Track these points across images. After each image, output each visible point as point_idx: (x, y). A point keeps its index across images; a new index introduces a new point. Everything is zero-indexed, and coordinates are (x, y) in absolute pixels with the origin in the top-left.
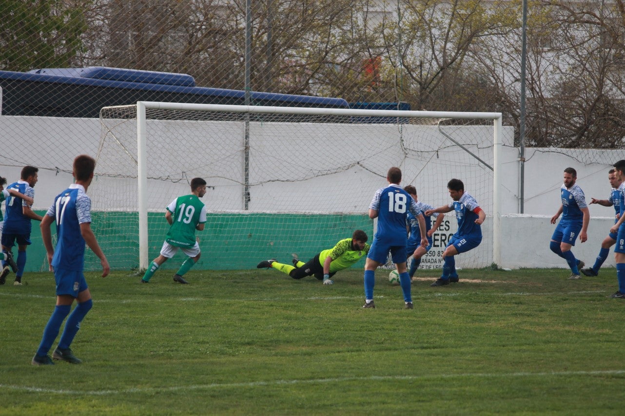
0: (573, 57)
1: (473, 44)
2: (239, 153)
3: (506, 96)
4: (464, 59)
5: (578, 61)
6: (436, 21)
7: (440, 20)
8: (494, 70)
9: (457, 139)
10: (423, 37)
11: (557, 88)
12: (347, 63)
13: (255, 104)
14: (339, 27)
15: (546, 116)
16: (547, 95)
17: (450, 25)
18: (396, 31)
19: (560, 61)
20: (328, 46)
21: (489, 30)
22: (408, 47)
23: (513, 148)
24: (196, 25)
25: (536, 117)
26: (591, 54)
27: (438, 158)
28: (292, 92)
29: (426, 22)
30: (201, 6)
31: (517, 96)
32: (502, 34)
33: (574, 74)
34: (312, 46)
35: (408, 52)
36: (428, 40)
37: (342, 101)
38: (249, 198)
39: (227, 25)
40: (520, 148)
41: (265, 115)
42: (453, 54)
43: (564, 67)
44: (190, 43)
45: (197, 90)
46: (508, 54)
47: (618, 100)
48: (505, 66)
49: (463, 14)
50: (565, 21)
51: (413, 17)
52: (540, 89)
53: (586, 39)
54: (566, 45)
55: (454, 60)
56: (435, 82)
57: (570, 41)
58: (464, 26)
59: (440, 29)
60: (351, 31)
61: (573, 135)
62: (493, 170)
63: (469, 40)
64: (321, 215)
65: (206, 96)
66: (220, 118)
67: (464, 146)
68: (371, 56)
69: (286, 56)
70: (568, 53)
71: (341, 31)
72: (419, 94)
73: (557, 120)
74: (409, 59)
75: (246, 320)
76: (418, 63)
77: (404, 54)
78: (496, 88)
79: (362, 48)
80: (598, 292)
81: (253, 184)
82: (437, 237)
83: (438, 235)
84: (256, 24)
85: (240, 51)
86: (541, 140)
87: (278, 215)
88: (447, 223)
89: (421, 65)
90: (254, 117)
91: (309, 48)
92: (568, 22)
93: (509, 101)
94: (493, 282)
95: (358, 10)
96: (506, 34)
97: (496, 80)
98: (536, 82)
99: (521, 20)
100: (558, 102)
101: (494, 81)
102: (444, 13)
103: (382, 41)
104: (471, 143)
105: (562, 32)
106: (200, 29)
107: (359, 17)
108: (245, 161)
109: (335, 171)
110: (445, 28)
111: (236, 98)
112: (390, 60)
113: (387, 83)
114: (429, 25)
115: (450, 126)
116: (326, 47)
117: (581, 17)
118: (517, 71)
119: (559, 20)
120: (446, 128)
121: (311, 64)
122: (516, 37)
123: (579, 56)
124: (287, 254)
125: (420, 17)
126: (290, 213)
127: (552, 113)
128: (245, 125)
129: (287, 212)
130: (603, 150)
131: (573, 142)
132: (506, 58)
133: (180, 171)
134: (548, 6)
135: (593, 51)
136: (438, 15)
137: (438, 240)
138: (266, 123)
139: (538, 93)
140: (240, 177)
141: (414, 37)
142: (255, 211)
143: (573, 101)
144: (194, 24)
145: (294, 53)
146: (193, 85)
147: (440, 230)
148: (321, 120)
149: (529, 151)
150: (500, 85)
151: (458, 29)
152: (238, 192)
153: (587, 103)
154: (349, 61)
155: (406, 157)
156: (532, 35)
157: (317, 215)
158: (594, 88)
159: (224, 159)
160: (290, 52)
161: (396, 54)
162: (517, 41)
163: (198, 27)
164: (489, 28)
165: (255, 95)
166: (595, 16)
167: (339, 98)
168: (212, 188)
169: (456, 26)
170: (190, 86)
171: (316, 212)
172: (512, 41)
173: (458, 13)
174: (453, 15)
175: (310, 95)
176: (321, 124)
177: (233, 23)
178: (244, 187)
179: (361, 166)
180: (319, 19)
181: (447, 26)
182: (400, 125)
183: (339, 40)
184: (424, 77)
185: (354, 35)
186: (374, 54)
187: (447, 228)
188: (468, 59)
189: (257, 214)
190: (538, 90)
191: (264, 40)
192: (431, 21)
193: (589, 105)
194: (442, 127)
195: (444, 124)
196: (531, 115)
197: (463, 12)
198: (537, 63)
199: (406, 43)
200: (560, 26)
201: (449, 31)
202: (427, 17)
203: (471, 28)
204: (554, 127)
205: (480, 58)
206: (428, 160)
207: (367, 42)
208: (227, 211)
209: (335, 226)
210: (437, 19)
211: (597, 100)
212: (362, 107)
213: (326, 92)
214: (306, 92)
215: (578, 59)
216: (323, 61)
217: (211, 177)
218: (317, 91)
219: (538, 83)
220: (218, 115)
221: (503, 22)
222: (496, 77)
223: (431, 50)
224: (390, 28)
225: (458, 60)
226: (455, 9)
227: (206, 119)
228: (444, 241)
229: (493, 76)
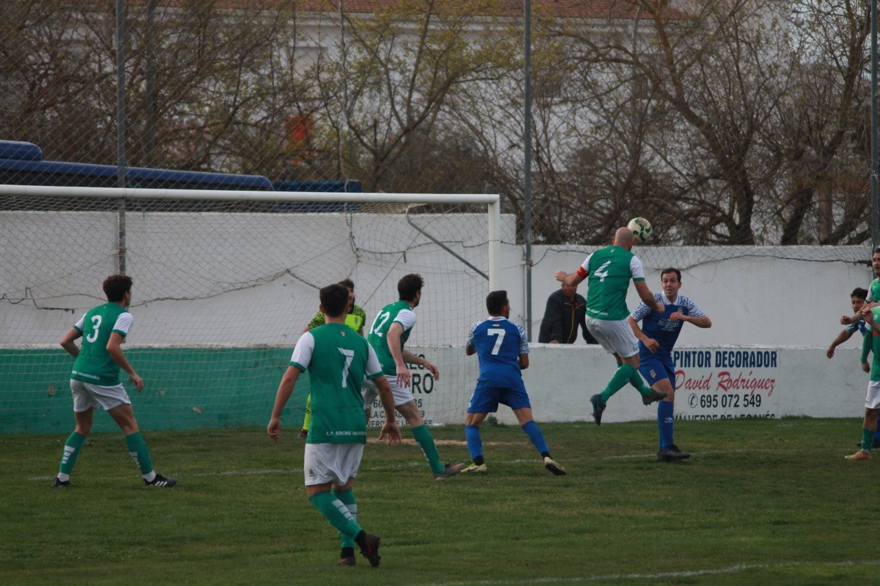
0: (596, 112)
1: (450, 93)
2: (111, 259)
3: (500, 170)
4: (439, 117)
5: (603, 117)
6: (396, 60)
7: (402, 58)
8: (481, 133)
9: (434, 234)
10: (377, 84)
11: (575, 157)
12: (265, 124)
13: (133, 185)
14: (253, 71)
15: (559, 198)
16: (559, 167)
17: (416, 66)
18: (338, 75)
19: (577, 118)
20: (238, 99)
21: (474, 73)
22: (355, 98)
23: (515, 247)
24: (39, 69)
25: (545, 200)
26: (621, 107)
27: (405, 261)
28: (187, 167)
29: (381, 62)
30: (46, 40)
31: (515, 170)
32: (492, 79)
33: (598, 136)
34: (213, 99)
35: (356, 107)
36: (384, 88)
37: (262, 180)
39: (86, 69)
40: (525, 246)
41: (150, 202)
42: (422, 109)
43: (584, 126)
44: (31, 97)
45: (47, 165)
46: (501, 107)
47: (662, 174)
48: (498, 126)
49: (435, 50)
50: (582, 59)
51: (362, 55)
52: (549, 158)
53: (614, 86)
54: (585, 94)
55: (422, 118)
56: (396, 150)
57: (591, 87)
58: (437, 67)
59: (402, 72)
60: (271, 77)
61: (599, 226)
62: (489, 280)
63: (445, 88)
64: (235, 349)
65: (58, 174)
66: (83, 206)
67: (445, 244)
68: (301, 113)
69: (175, 114)
70: (589, 106)
71: (256, 76)
72: (373, 167)
73: (575, 203)
74: (358, 117)
75: (131, 508)
76: (370, 123)
77: (350, 108)
78: (485, 158)
79: (290, 102)
80: (646, 456)
84: (129, 66)
85: (107, 106)
86: (554, 234)
87: (171, 350)
89: (375, 125)
90: (132, 204)
91: (209, 102)
92: (588, 60)
93: (504, 177)
94: (493, 444)
95: (280, 45)
96: (499, 78)
97: (485, 147)
98: (543, 149)
99: (519, 57)
100: (575, 178)
101: (482, 148)
102: (408, 49)
103: (318, 90)
104: (453, 240)
105: (578, 75)
106: (46, 75)
107: (282, 56)
109: (254, 283)
110: (410, 70)
111: (104, 177)
112: (330, 118)
113: (326, 153)
114: (385, 66)
115: (422, 215)
116: (235, 100)
117: (607, 53)
118: (516, 133)
119: (574, 58)
120: (416, 218)
121: (213, 125)
122: (513, 83)
123: (605, 110)
124: (186, 408)
125: (372, 56)
126: (190, 347)
127: (567, 194)
128: (119, 217)
129: (184, 345)
130: (645, 248)
131: (599, 236)
132: (498, 115)
133: (22, 287)
134: (557, 38)
135: (624, 103)
136: (399, 52)
138: (151, 213)
139: (546, 165)
141: (364, 85)
142: (137, 345)
143: (598, 176)
144: (35, 67)
145: (187, 109)
146: (39, 159)
148: (233, 208)
149: (538, 250)
150: (491, 154)
151: (429, 72)
153: (618, 179)
154: (269, 121)
155: (359, 261)
156: (536, 81)
157: (229, 350)
158: (626, 156)
159: (88, 269)
160: (179, 108)
161: (338, 109)
162: (515, 89)
163: (42, 72)
164: (473, 70)
165: (133, 173)
166: (626, 52)
167: (257, 176)
168: (70, 312)
169: (425, 68)
170: (35, 160)
171: (228, 345)
172: (507, 89)
173: (428, 49)
174: (421, 51)
175: (213, 171)
176: (233, 214)
177: (94, 66)
179: (294, 275)
180: (223, 58)
181: (412, 68)
182: (349, 215)
183: (253, 89)
184: (380, 142)
185: (275, 82)
186: (306, 110)
188: (444, 116)
189: (140, 349)
190: (546, 160)
191: (141, 90)
192: (389, 60)
193: (621, 182)
194: (411, 216)
195: (415, 213)
196: (537, 197)
197: (435, 47)
198: (544, 121)
199: (353, 93)
200: (576, 68)
201: (415, 75)
202: (382, 56)
203: (447, 70)
204: (571, 214)
205: (460, 115)
206: (392, 265)
207: (295, 92)
209: (257, 364)
210: (397, 57)
211: (633, 175)
212: (293, 189)
213: (235, 166)
214: (205, 166)
215: (604, 114)
216: (230, 120)
217: (69, 295)
218: (221, 165)
219: (546, 150)
220: (80, 203)
221: (495, 61)
222: (485, 142)
223: (388, 103)
224: (329, 71)
225: (429, 118)
226: (423, 43)
228: (417, 384)
229: (481, 141)
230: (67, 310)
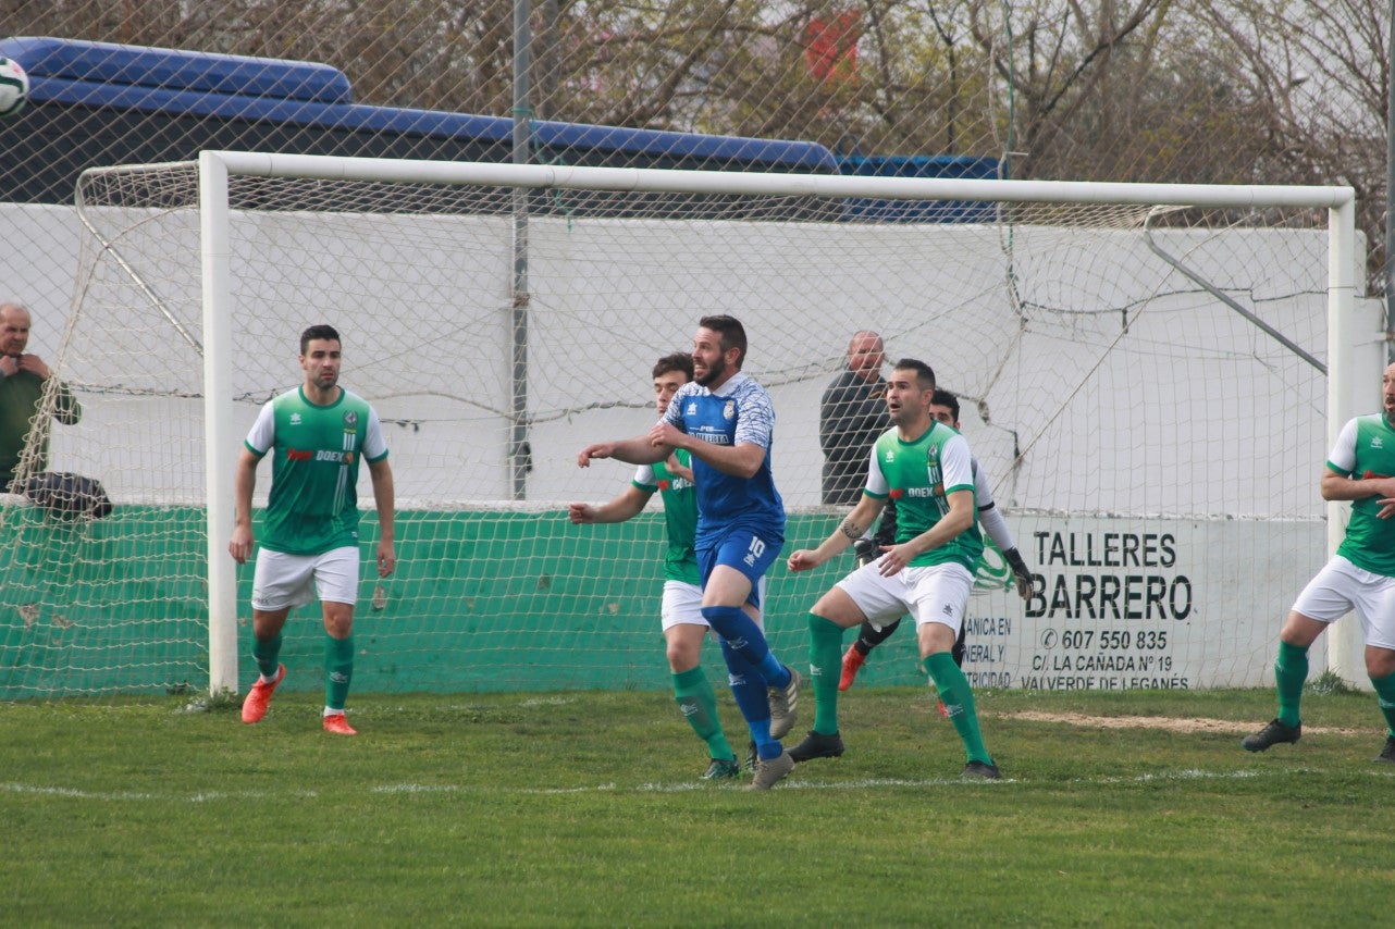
2: (497, 319)
9: (1210, 273)
13: (548, 158)
23: (1364, 301)
27: (1124, 332)
38: (530, 462)
41: (603, 196)
45: (365, 114)
62: (1326, 375)
65: (391, 134)
66: (462, 204)
67: (1229, 295)
81: (538, 417)
82: (1135, 588)
83: (1138, 579)
88: (1168, 543)
90: (542, 199)
108: (513, 343)
111: (486, 141)
115: (1181, 231)
128: (514, 226)
137: (1137, 596)
138: (585, 221)
140: (497, 391)
142: (548, 505)
146: (348, 100)
147: (1148, 564)
148: (780, 212)
152: (493, 445)
155: (1024, 331)
159: (449, 337)
165: (547, 132)
168: (410, 427)
170: (340, 102)
178: (513, 426)
187: (1168, 558)
194: (1157, 232)
195: (1163, 225)
208: (473, 502)
217: (410, 394)
220: (455, 196)
227: (417, 207)
228: (1159, 600)
230: (403, 424)
